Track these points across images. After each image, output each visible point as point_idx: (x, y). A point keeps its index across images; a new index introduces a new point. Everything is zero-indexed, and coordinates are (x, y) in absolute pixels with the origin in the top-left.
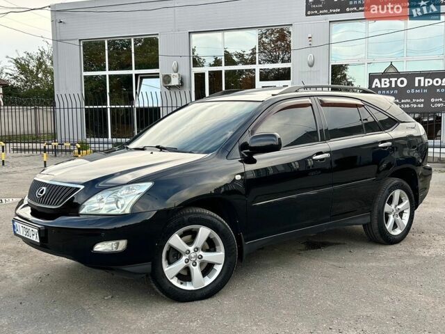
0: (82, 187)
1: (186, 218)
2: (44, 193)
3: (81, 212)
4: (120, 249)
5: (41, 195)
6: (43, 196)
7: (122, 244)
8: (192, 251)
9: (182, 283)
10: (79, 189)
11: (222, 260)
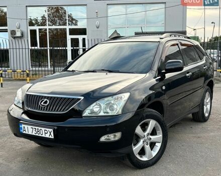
0: (82, 98)
1: (144, 115)
2: (48, 103)
3: (84, 115)
4: (117, 139)
5: (46, 105)
6: (48, 106)
7: (118, 135)
8: (146, 136)
9: (141, 157)
10: (80, 99)
11: (161, 140)
